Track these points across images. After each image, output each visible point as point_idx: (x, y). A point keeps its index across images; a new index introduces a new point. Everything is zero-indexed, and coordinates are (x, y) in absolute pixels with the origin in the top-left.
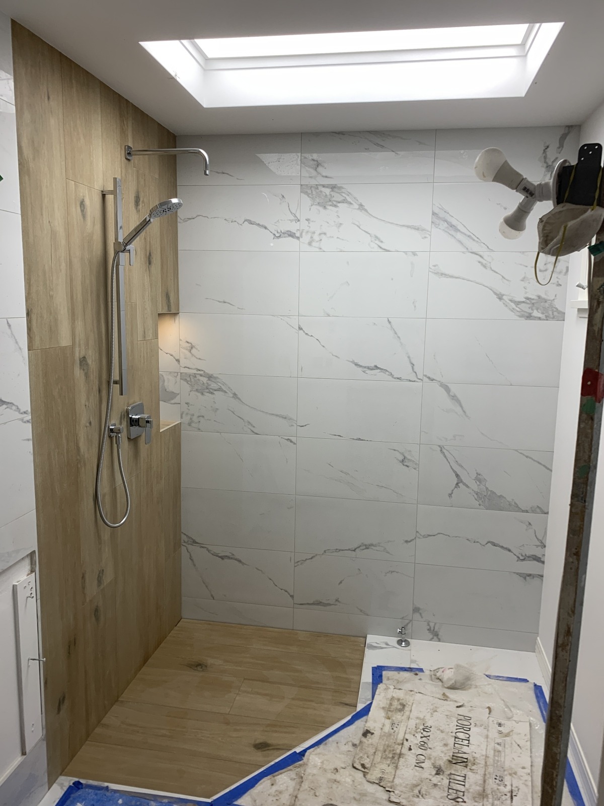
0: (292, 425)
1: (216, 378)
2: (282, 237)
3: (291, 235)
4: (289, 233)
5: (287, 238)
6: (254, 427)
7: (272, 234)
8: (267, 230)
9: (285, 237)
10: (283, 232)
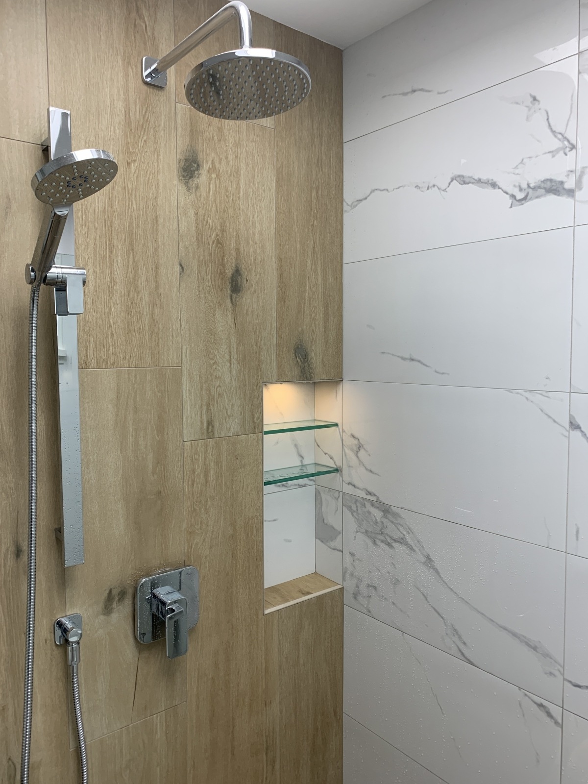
0: (551, 674)
1: (396, 515)
2: (531, 199)
3: (553, 188)
4: (548, 185)
5: (543, 199)
6: (465, 643)
7: (508, 196)
8: (497, 191)
9: (537, 197)
10: (532, 185)
